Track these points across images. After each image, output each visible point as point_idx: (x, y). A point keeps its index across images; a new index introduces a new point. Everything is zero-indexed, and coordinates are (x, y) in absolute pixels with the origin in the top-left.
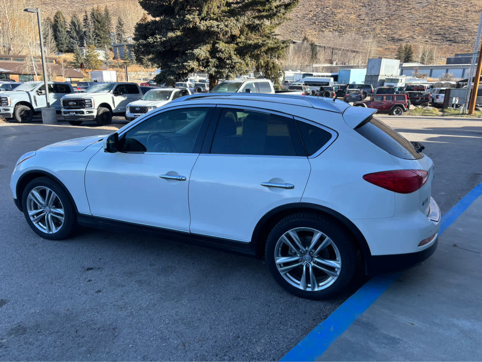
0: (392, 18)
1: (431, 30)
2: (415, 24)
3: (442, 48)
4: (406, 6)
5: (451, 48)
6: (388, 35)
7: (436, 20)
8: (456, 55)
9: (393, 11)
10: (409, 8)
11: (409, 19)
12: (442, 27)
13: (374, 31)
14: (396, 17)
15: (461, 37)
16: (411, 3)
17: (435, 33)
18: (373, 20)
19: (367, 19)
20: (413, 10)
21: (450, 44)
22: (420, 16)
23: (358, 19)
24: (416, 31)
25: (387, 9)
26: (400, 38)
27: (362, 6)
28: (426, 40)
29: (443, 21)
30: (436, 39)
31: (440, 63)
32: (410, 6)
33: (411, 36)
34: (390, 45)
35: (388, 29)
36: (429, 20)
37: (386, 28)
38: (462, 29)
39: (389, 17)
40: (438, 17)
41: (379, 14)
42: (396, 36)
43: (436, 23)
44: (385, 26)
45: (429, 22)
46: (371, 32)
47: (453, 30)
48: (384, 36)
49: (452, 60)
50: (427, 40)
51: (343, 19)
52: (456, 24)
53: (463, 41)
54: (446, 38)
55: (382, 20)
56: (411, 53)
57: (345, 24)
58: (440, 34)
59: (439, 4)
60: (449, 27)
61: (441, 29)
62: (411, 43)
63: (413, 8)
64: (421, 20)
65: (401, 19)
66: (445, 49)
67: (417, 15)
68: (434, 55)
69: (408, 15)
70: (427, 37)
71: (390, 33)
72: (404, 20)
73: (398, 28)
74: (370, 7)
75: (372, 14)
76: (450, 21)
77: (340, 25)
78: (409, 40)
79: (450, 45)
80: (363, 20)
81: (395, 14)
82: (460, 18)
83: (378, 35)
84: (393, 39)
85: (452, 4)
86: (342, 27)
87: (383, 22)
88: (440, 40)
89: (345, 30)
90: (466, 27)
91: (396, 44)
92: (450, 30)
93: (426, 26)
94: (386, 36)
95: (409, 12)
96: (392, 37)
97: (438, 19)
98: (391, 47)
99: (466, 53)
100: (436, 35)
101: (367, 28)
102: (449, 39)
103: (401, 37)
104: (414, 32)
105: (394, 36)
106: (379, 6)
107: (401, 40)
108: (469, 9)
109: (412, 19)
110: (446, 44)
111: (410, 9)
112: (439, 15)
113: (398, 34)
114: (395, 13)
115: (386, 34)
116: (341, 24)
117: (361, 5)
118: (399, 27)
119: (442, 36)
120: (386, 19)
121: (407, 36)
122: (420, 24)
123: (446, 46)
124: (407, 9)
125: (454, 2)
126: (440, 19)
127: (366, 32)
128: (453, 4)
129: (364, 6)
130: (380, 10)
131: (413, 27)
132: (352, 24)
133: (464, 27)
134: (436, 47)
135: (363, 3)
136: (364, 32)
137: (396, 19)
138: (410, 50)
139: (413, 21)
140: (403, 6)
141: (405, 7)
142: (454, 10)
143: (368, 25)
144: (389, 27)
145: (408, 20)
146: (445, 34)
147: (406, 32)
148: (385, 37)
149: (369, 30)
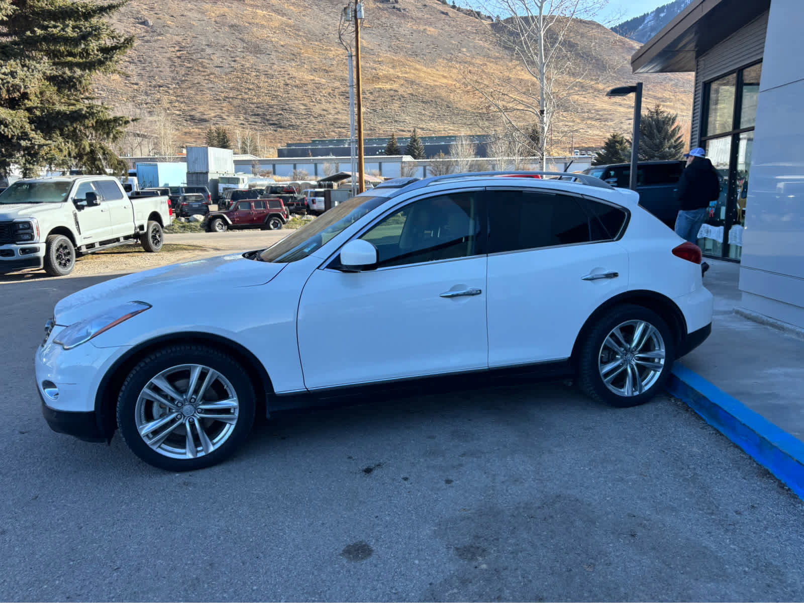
0: (184, 86)
1: (244, 108)
2: (221, 98)
3: (265, 135)
4: (201, 69)
5: (278, 135)
6: (184, 111)
7: (248, 94)
8: (288, 145)
9: (183, 76)
10: (205, 74)
11: (210, 89)
12: (259, 105)
13: (159, 104)
14: (190, 85)
15: (287, 120)
16: (208, 65)
17: (251, 113)
18: (153, 85)
19: (142, 83)
20: (212, 76)
21: (275, 129)
22: (224, 87)
23: (127, 82)
24: (224, 109)
25: (172, 72)
26: (202, 117)
27: (128, 62)
28: (240, 122)
29: (259, 97)
30: (255, 122)
31: (268, 155)
32: (206, 70)
33: (218, 115)
34: (190, 128)
35: (182, 103)
36: (239, 93)
37: (178, 101)
38: (285, 110)
39: (178, 83)
40: (250, 89)
41: (161, 78)
42: (198, 115)
43: (250, 98)
44: (175, 98)
45: (240, 97)
46: (154, 105)
47: (275, 110)
48: (178, 112)
49: (286, 152)
50: (243, 122)
51: (98, 80)
52: (276, 101)
53: (290, 125)
54: (268, 120)
55: (168, 87)
56: (227, 141)
57: (105, 88)
58: (258, 115)
59: (247, 71)
60: (268, 105)
61: (258, 107)
62: (222, 126)
63: (212, 74)
64: (227, 92)
65: (197, 89)
66: (269, 136)
67: (220, 84)
68: (258, 144)
69: (206, 84)
70: (242, 118)
71: (186, 108)
72: (202, 91)
73: (196, 102)
74: (143, 65)
75: (150, 77)
76: (268, 97)
77: (96, 90)
78: (217, 121)
79: (276, 131)
80: (137, 84)
81: (187, 80)
82: (279, 94)
83: (168, 111)
84: (192, 119)
85: (264, 73)
86: (101, 92)
87: (171, 92)
88: (261, 123)
89: (108, 98)
90: (290, 106)
91: (200, 127)
92: (270, 109)
93: (236, 102)
94: (181, 113)
95: (207, 80)
96: (190, 116)
97: (252, 93)
98: (192, 130)
99: (298, 142)
100: (252, 115)
101: (146, 97)
102: (271, 122)
103: (205, 117)
104: (221, 109)
105: (193, 113)
106: (158, 64)
107: (205, 121)
108: (288, 82)
109: (213, 89)
110: (270, 130)
111: (208, 75)
112: (251, 87)
113: (199, 111)
114: (186, 78)
115: (180, 110)
116: (98, 88)
117: (127, 60)
118: (197, 100)
119: (261, 118)
120: (174, 86)
121: (213, 115)
122: (227, 98)
123: (270, 131)
124: (203, 74)
125: (267, 71)
126: (253, 93)
127: (146, 104)
128: (266, 73)
129: (133, 63)
130: (161, 71)
131: (219, 102)
132: (118, 89)
133: (287, 106)
134: (258, 133)
135: (130, 57)
136: (142, 104)
137: (190, 88)
138: (224, 136)
139: (217, 93)
140: (195, 70)
141: (199, 71)
142: (269, 81)
143: (146, 94)
144: (182, 100)
145: (208, 91)
146: (264, 114)
147: (210, 109)
148: (180, 115)
149: (150, 101)
